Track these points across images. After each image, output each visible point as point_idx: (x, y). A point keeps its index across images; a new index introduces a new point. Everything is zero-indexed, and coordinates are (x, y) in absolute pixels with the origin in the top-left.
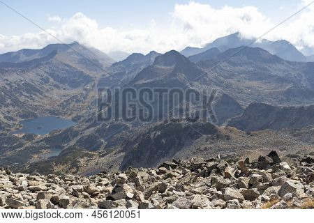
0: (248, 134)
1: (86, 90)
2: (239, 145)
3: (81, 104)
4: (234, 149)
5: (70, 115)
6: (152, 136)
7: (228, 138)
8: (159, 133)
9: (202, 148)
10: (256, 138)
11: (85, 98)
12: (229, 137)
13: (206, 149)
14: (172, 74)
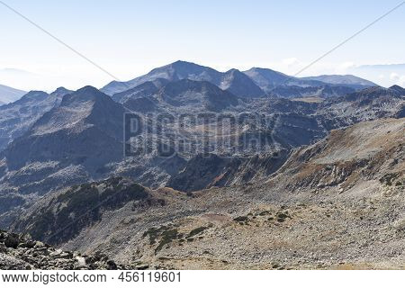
0: (189, 195)
2: (177, 211)
4: (170, 217)
6: (55, 210)
7: (163, 203)
8: (64, 205)
9: (128, 219)
10: (199, 199)
12: (163, 201)
13: (132, 221)
14: (87, 120)
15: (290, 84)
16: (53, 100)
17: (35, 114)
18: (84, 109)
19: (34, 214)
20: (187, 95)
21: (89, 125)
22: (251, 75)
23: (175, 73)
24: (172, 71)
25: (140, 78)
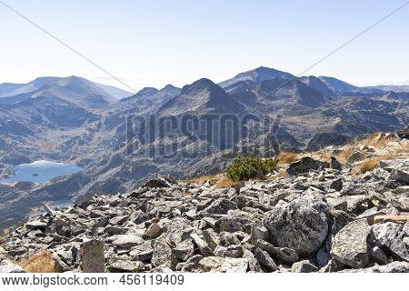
1: (90, 130)
3: (85, 146)
5: (73, 159)
11: (89, 139)
14: (208, 105)
15: (355, 91)
16: (163, 94)
17: (151, 105)
18: (203, 97)
19: (198, 171)
20: (280, 91)
21: (210, 109)
22: (324, 81)
23: (259, 77)
24: (256, 75)
25: (227, 81)
